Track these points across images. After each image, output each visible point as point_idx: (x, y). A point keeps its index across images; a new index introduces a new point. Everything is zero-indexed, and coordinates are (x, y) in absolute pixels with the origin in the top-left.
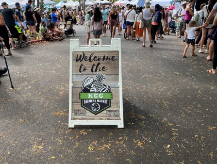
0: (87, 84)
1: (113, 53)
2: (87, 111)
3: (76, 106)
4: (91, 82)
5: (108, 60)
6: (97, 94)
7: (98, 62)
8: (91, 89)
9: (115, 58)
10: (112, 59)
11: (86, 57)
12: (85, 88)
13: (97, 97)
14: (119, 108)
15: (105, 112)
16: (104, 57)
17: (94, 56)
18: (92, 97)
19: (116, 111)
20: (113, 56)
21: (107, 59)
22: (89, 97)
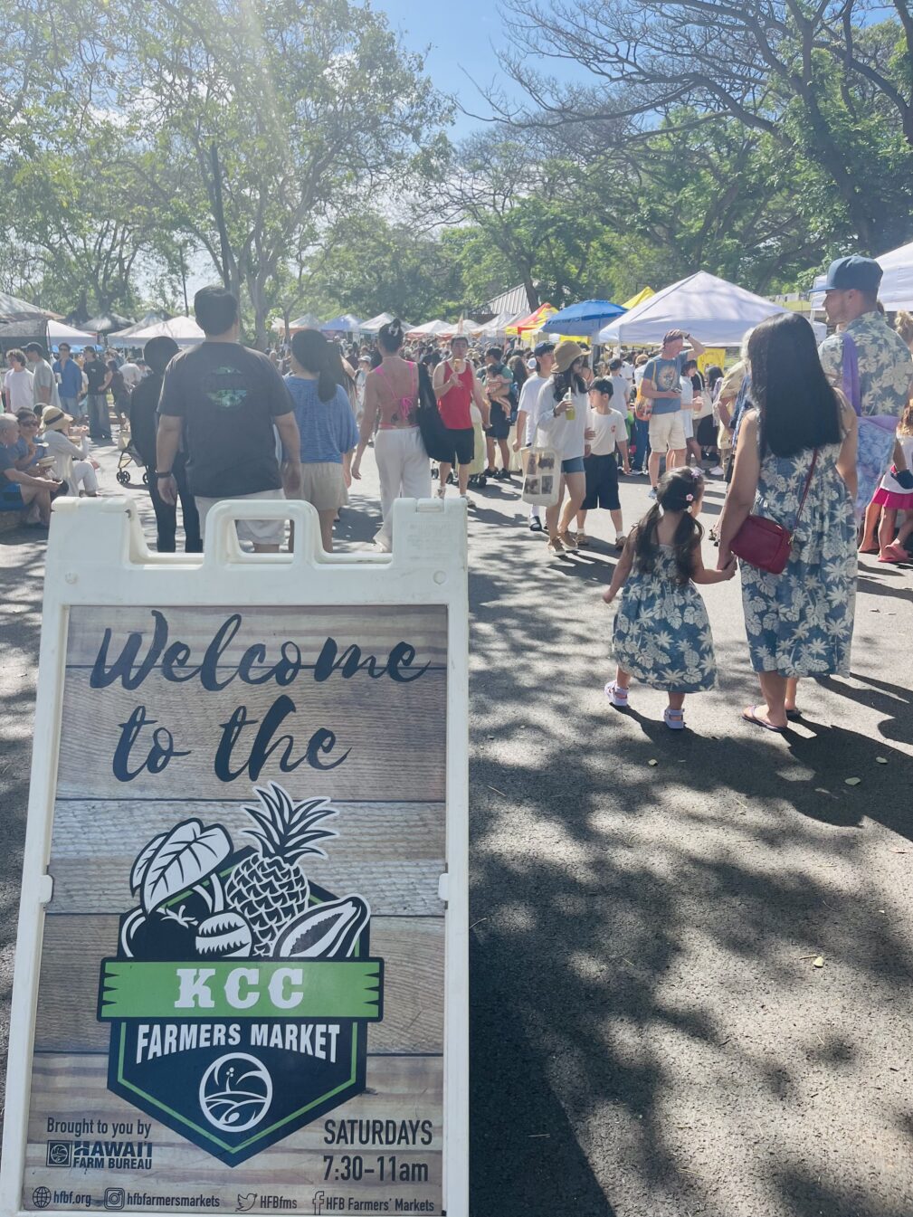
0: (176, 882)
1: (401, 622)
2: (161, 1132)
3: (62, 1082)
4: (210, 862)
5: (361, 676)
6: (252, 974)
7: (274, 691)
8: (208, 925)
9: (420, 660)
10: (392, 670)
11: (179, 647)
12: (154, 917)
13: (253, 998)
14: (438, 1098)
15: (312, 1135)
16: (330, 648)
17: (244, 641)
18: (207, 1003)
19: (407, 1130)
20: (402, 648)
21: (349, 670)
22: (184, 1003)
